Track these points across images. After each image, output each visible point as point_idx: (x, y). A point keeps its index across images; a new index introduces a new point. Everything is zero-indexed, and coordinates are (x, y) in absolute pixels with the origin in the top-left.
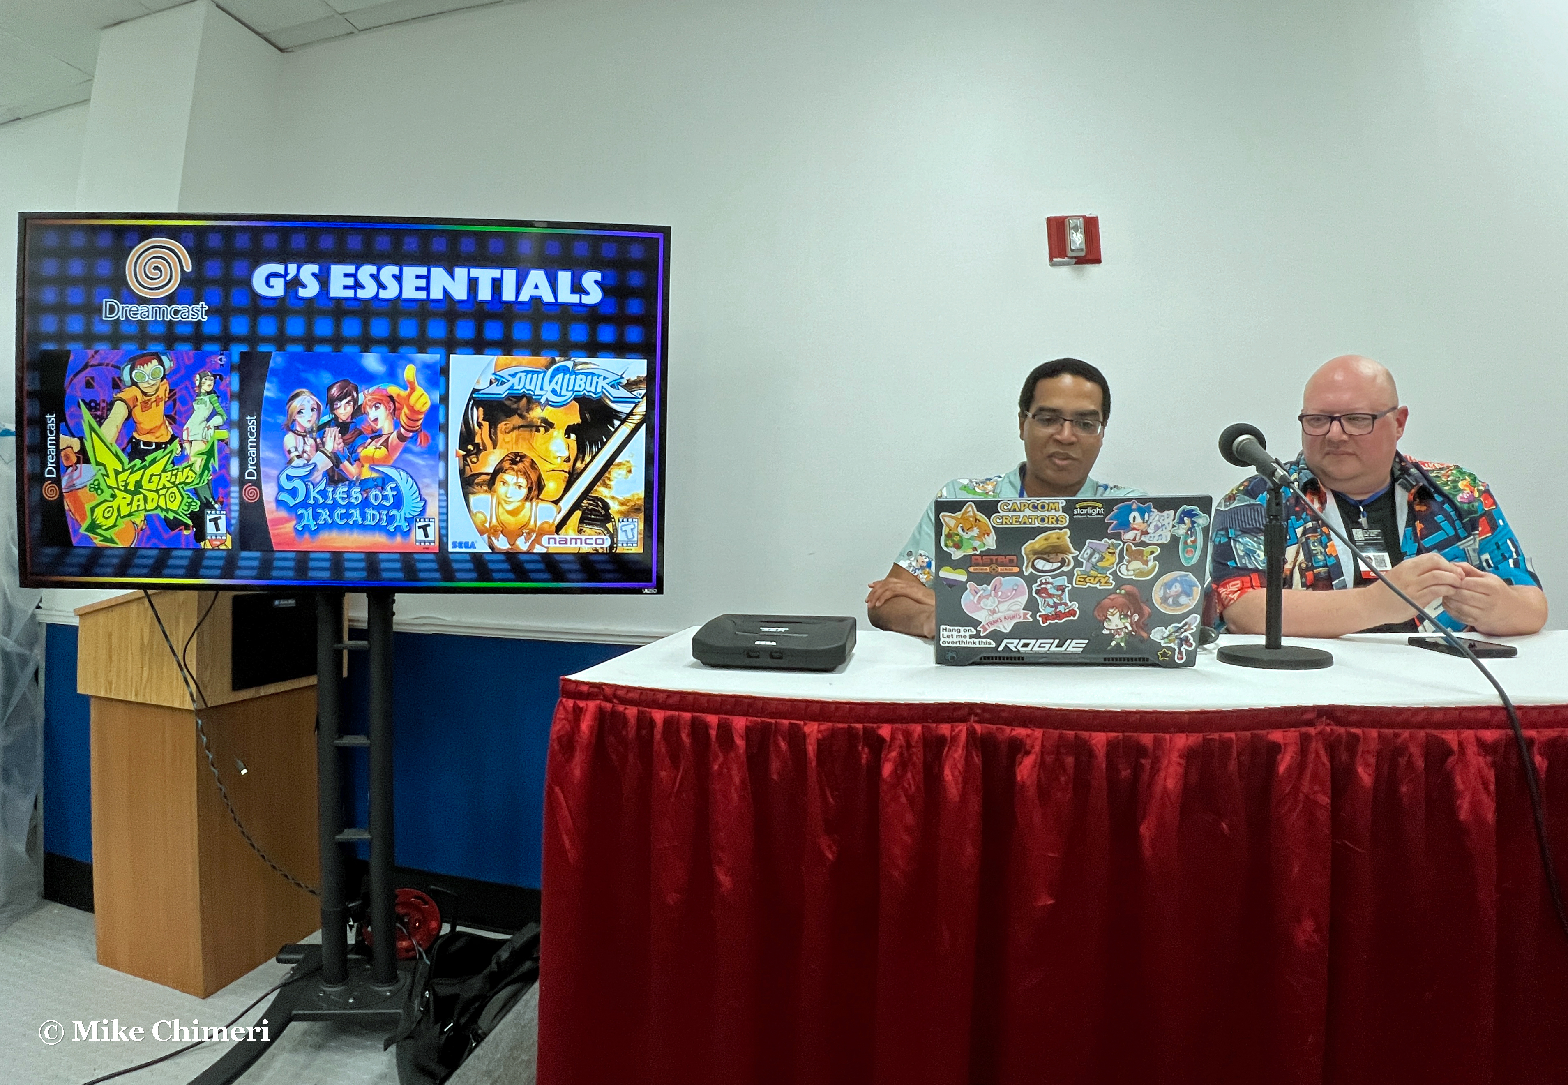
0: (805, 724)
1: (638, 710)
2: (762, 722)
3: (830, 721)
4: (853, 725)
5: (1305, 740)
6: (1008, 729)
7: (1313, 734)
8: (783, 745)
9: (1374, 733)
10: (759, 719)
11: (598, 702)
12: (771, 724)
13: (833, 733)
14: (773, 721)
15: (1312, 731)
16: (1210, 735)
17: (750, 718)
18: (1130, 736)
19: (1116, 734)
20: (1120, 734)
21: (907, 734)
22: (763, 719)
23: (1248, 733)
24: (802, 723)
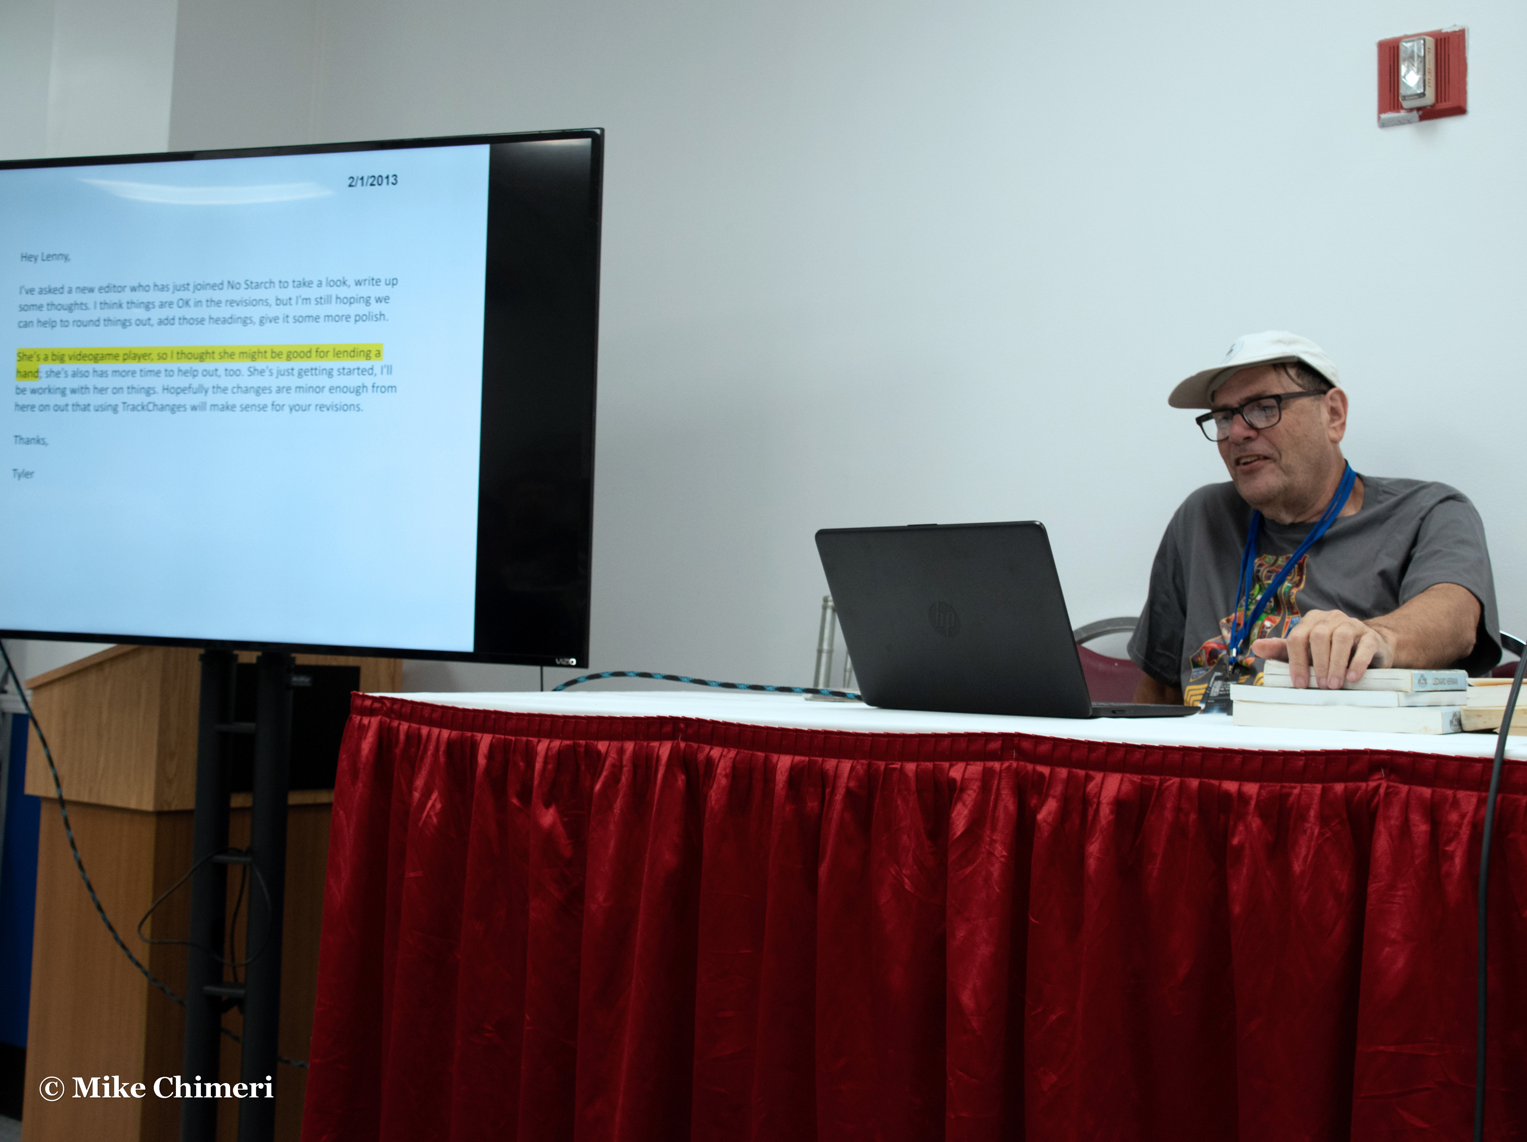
0: (539, 742)
1: (409, 727)
2: (505, 739)
3: (557, 737)
4: (577, 741)
5: (987, 776)
6: (707, 748)
7: (998, 769)
8: (521, 764)
9: (1063, 772)
10: (503, 737)
11: (379, 717)
12: (511, 740)
13: (560, 751)
14: (513, 738)
15: (997, 765)
16: (893, 764)
17: (497, 736)
18: (816, 760)
19: (803, 758)
20: (807, 759)
21: (621, 751)
22: (507, 737)
23: (930, 765)
24: (535, 740)
